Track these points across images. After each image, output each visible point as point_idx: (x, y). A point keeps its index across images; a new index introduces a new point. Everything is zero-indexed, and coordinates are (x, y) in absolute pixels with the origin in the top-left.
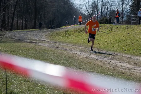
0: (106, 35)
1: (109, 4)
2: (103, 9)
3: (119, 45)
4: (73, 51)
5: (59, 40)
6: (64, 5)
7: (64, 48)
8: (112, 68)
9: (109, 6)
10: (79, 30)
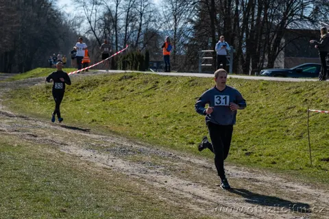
0: (142, 100)
1: (143, 18)
2: (129, 28)
3: (176, 129)
4: (73, 149)
5: (32, 111)
6: (38, 16)
7: (49, 137)
8: (173, 202)
9: (143, 22)
10: (78, 85)
